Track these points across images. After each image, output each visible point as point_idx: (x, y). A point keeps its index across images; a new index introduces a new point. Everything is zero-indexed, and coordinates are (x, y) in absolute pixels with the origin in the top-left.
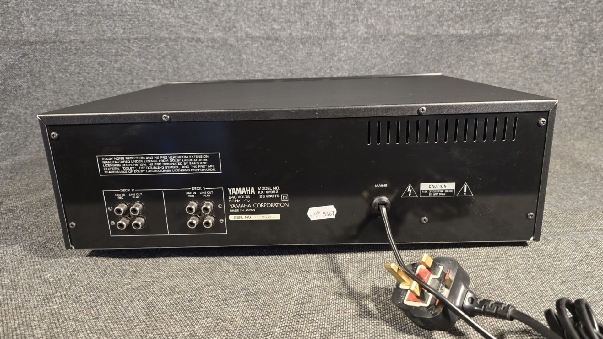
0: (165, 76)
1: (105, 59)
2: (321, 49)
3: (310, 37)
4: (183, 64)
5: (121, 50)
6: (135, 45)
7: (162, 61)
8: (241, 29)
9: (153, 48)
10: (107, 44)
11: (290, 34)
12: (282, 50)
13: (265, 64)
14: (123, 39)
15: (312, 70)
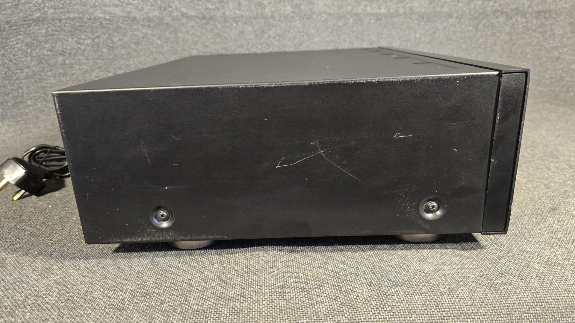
0: (100, 55)
1: (34, 39)
2: (252, 27)
3: (242, 16)
4: (118, 44)
5: (52, 30)
6: (67, 25)
7: (97, 41)
8: (177, 8)
9: (87, 28)
10: (36, 24)
11: (224, 13)
12: (216, 29)
13: (200, 41)
14: (53, 19)
15: (245, 47)
